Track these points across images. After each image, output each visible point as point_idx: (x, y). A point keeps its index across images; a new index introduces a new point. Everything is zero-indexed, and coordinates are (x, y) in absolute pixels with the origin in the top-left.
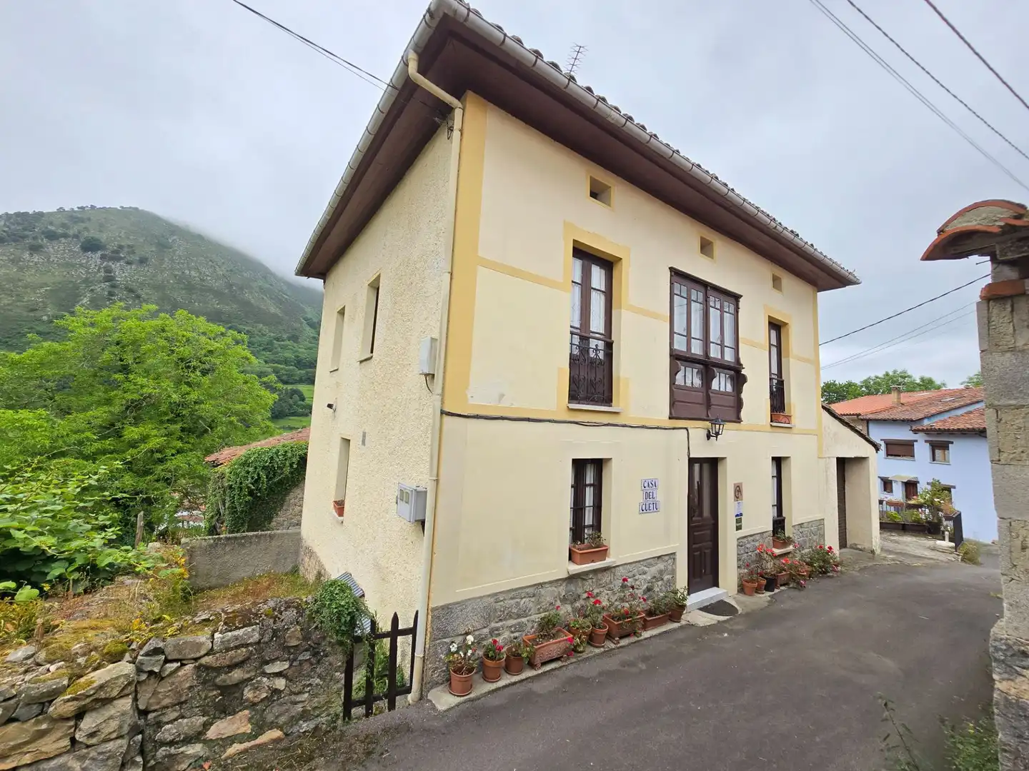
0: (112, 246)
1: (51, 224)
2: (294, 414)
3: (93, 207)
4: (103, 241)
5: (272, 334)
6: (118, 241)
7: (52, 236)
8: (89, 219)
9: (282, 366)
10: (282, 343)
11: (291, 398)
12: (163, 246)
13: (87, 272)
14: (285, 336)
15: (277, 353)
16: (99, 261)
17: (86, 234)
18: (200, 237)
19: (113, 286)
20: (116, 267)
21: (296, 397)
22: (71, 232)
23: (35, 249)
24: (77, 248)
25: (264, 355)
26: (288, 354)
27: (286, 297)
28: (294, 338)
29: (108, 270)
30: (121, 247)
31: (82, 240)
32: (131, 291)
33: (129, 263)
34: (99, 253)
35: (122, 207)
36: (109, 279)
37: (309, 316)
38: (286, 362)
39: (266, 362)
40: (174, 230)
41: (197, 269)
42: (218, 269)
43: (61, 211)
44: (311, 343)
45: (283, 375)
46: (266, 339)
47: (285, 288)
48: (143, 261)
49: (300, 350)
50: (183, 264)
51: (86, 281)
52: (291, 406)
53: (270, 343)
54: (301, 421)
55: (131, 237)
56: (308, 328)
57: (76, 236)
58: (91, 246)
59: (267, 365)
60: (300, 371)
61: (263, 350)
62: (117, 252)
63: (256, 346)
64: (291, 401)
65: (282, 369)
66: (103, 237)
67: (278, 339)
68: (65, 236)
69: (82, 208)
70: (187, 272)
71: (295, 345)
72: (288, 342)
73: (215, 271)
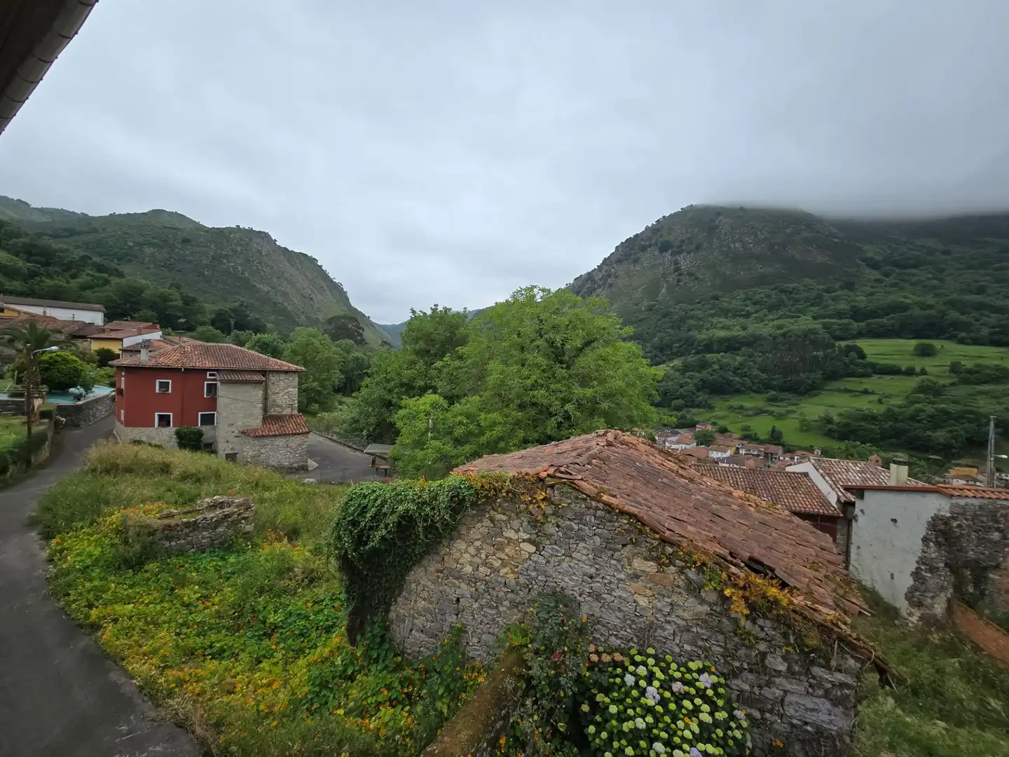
0: (677, 243)
1: (642, 240)
2: (852, 375)
3: (664, 217)
4: (672, 241)
5: (821, 287)
6: (681, 237)
7: (644, 249)
8: (662, 227)
9: (834, 321)
10: (834, 294)
11: (847, 356)
12: (712, 229)
13: (664, 268)
14: (837, 286)
15: (826, 307)
16: (670, 257)
17: (661, 240)
18: (742, 209)
19: (680, 274)
20: (680, 258)
21: (853, 354)
22: (653, 242)
23: (636, 261)
24: (656, 253)
25: (812, 311)
26: (843, 306)
27: (836, 240)
28: (850, 286)
29: (676, 263)
30: (683, 241)
31: (659, 245)
32: (691, 274)
33: (689, 253)
34: (670, 251)
35: (681, 209)
36: (677, 270)
37: (869, 255)
38: (840, 315)
39: (814, 318)
40: (720, 212)
41: (740, 240)
42: (759, 234)
43: (647, 228)
44: (872, 287)
45: (836, 330)
46: (814, 293)
47: (835, 231)
48: (698, 248)
49: (857, 298)
50: (728, 239)
51: (664, 275)
52: (846, 364)
53: (819, 297)
54: (861, 383)
55: (689, 231)
56: (868, 270)
57: (656, 244)
58: (664, 248)
59: (816, 322)
60: (858, 324)
61: (812, 305)
62: (681, 246)
63: (802, 302)
64: (846, 360)
65: (834, 324)
66: (671, 238)
67: (828, 291)
68: (650, 246)
69: (658, 221)
70: (732, 245)
71: (851, 293)
72: (839, 293)
73: (756, 235)
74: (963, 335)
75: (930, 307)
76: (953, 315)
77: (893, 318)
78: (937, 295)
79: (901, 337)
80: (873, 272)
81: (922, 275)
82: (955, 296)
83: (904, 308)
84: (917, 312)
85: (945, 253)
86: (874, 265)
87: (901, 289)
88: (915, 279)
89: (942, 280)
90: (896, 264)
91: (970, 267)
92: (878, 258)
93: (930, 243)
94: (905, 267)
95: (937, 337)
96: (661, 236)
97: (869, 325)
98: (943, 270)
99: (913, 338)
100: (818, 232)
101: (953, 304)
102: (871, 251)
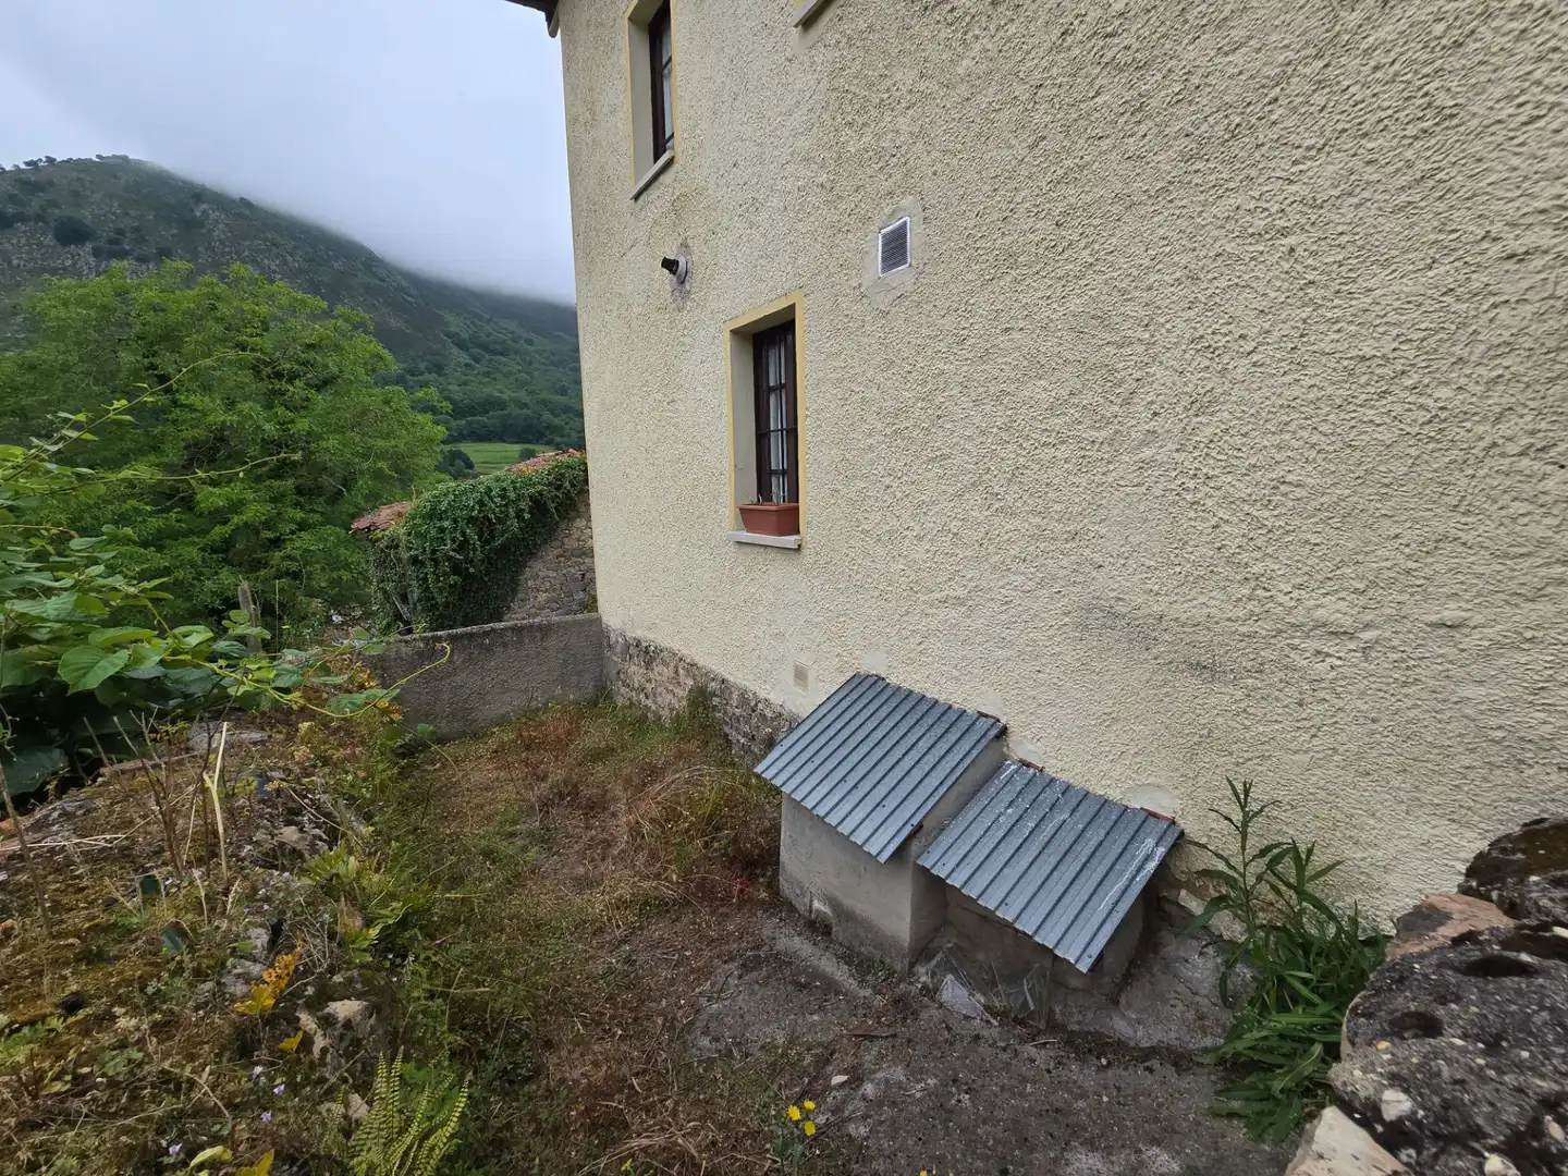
0: (106, 231)
3: (50, 160)
4: (87, 222)
6: (112, 221)
8: (51, 183)
10: (420, 378)
11: (452, 465)
12: (190, 225)
14: (422, 366)
16: (92, 260)
17: (55, 212)
18: (246, 204)
21: (457, 463)
22: (29, 211)
24: (49, 240)
27: (410, 299)
28: (438, 369)
30: (120, 232)
31: (53, 223)
33: (141, 260)
34: (89, 246)
35: (98, 156)
37: (453, 329)
40: (198, 194)
42: (289, 258)
44: (464, 374)
47: (405, 284)
48: (164, 255)
49: (451, 387)
50: (229, 253)
55: (132, 212)
56: (455, 351)
57: (39, 218)
58: (71, 234)
60: (458, 422)
62: (117, 242)
64: (451, 470)
66: (86, 215)
67: (412, 373)
68: (23, 219)
69: (33, 164)
71: (441, 379)
72: (426, 376)
73: (285, 262)
74: (558, 439)
75: (526, 406)
76: (547, 416)
77: (493, 417)
78: (530, 393)
79: (504, 441)
80: (464, 354)
81: (511, 365)
82: (544, 395)
83: (501, 405)
84: (517, 411)
85: (529, 342)
86: (461, 345)
87: (495, 379)
88: (505, 370)
89: (528, 373)
90: (485, 348)
91: (552, 364)
92: (464, 335)
93: (513, 326)
94: (495, 353)
95: (537, 442)
96: (54, 204)
97: (470, 423)
98: (530, 363)
99: (517, 443)
100: (382, 280)
101: (544, 402)
102: (455, 324)
